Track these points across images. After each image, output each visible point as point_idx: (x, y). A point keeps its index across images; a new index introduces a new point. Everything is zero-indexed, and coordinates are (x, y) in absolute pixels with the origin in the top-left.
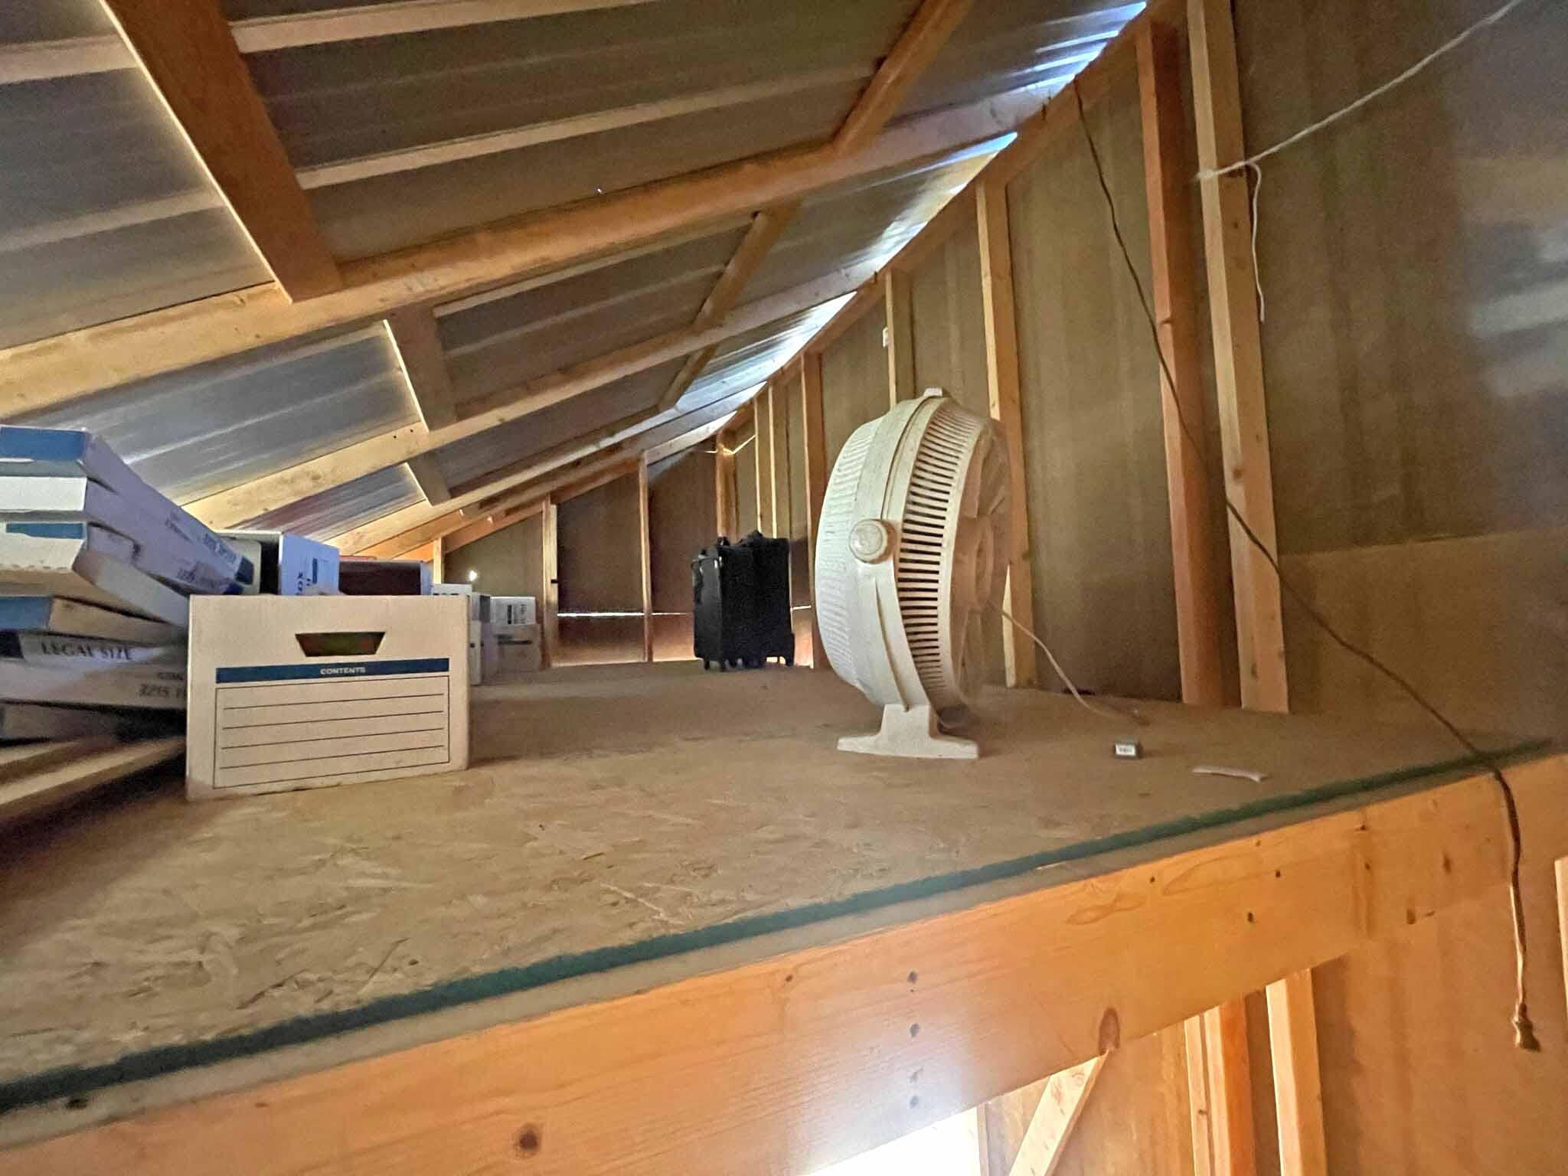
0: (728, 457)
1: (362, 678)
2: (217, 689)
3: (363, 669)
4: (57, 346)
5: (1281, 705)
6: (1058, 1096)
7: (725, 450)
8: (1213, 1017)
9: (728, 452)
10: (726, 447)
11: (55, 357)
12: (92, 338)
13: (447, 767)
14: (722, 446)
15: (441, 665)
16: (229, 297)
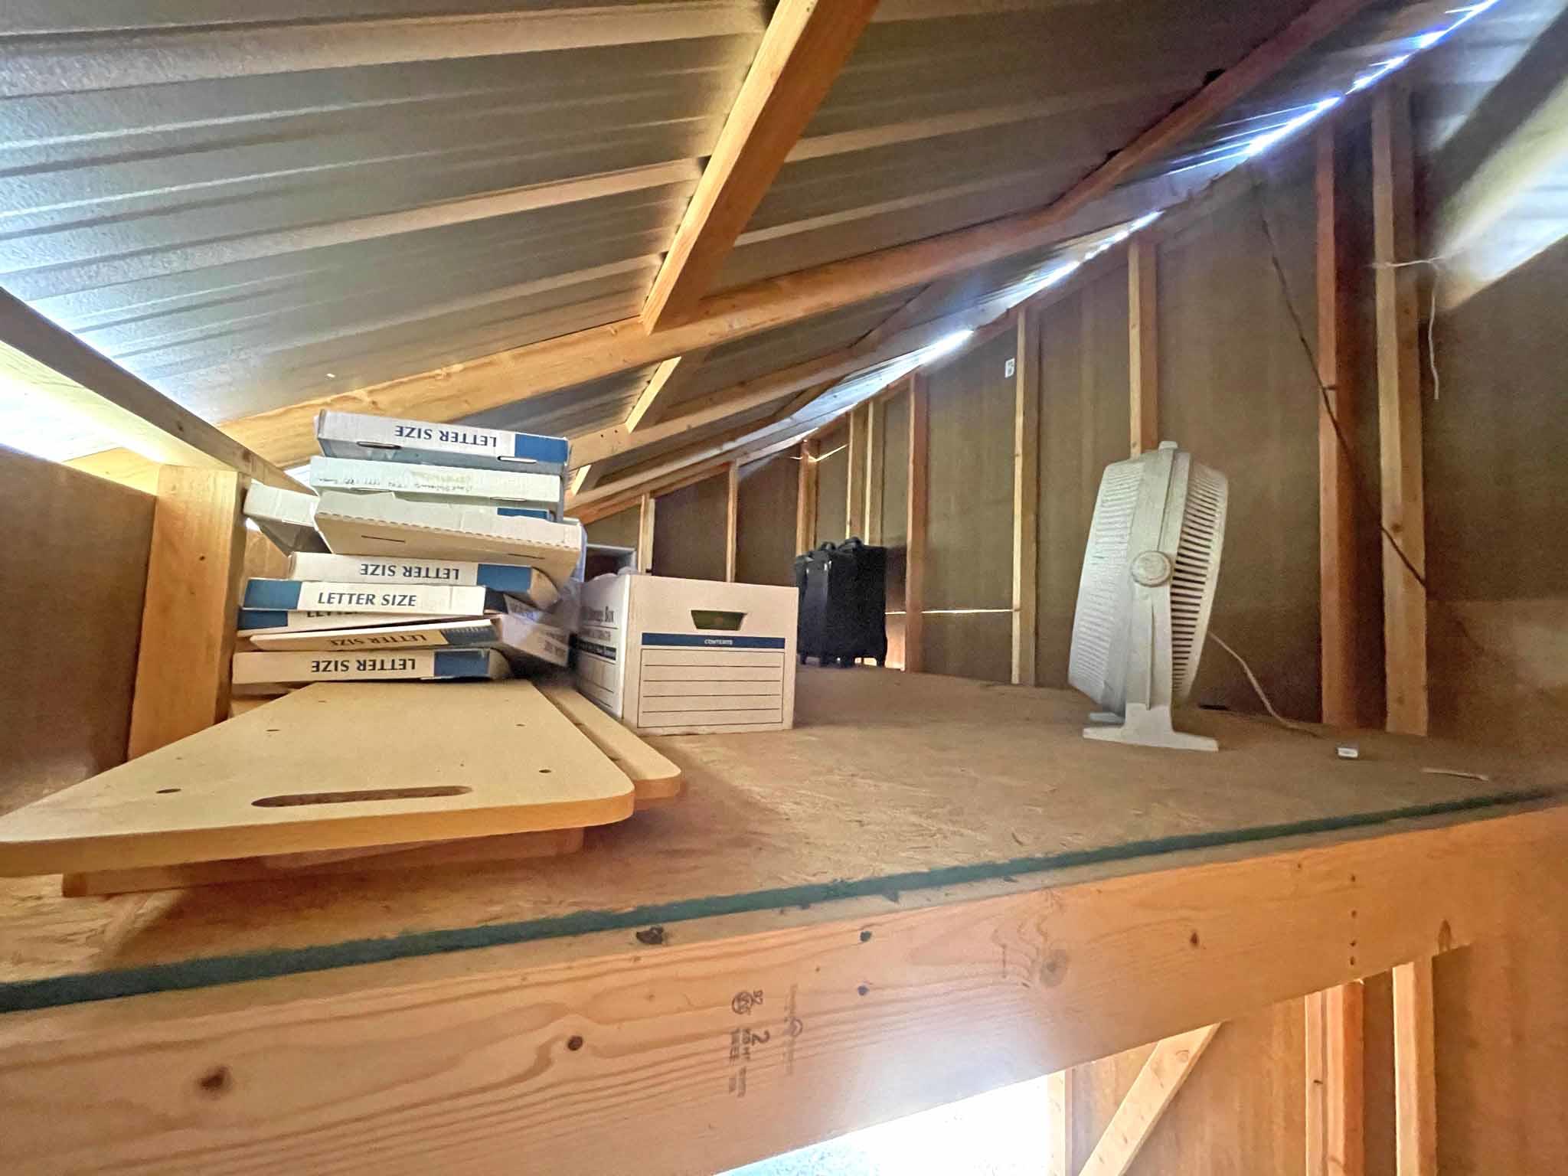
0: (811, 464)
1: (730, 649)
2: (642, 650)
3: (731, 642)
4: (491, 363)
5: (1422, 729)
6: (1157, 1071)
7: (810, 457)
8: (1335, 996)
9: (812, 460)
10: (811, 454)
11: (490, 372)
12: (515, 358)
13: (779, 727)
14: (807, 453)
15: (779, 643)
16: (608, 327)
